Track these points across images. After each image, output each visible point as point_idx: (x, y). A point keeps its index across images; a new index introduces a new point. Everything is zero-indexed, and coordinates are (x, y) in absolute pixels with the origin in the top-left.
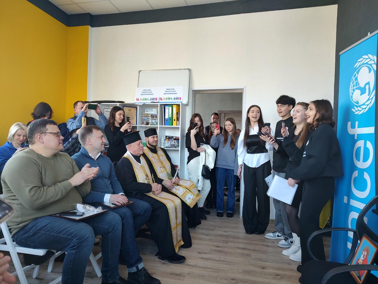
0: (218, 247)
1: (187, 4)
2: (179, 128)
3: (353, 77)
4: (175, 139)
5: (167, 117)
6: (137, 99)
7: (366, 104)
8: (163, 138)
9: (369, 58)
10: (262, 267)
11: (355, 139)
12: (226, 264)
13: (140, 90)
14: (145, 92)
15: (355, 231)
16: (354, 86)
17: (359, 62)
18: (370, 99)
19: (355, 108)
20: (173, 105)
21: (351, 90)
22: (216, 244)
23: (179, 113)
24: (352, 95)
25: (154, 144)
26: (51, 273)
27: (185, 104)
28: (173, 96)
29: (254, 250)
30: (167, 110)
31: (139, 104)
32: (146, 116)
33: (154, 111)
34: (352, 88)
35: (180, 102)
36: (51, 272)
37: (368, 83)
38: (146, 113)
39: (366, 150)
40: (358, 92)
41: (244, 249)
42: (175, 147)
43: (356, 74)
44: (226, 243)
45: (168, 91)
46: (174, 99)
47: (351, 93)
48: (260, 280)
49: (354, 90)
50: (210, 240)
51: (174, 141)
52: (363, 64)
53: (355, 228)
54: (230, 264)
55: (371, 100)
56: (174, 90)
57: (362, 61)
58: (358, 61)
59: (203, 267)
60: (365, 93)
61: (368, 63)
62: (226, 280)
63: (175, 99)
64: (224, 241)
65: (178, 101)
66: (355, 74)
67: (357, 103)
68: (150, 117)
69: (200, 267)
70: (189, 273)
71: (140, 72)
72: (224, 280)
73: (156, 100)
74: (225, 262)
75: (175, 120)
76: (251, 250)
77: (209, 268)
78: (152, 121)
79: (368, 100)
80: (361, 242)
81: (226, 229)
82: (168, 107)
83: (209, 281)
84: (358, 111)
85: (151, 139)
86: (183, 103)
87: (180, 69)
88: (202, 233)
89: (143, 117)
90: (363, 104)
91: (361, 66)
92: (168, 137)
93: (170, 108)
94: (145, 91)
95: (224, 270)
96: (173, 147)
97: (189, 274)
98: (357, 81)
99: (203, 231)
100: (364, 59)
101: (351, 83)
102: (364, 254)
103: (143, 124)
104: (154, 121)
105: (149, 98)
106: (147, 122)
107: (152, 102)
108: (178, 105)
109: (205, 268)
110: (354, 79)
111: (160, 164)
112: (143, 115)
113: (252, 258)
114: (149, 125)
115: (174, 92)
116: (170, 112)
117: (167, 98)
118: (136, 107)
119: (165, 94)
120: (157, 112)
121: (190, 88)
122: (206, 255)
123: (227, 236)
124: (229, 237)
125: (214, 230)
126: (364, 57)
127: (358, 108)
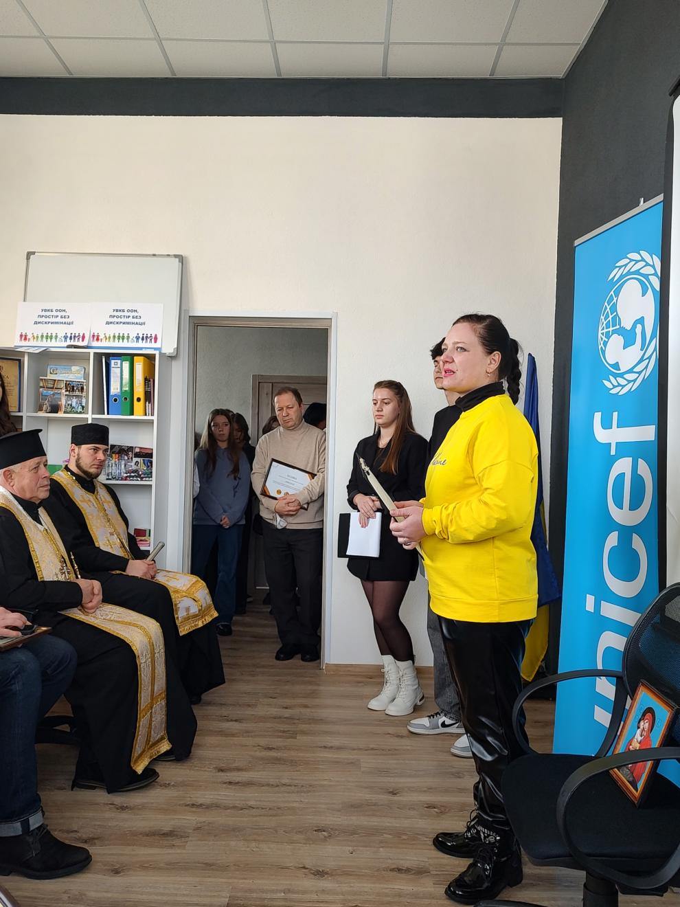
3: (606, 304)
4: (137, 455)
5: (115, 389)
6: (21, 336)
7: (636, 370)
9: (643, 260)
10: (391, 790)
11: (612, 454)
12: (298, 792)
13: (32, 310)
14: (46, 316)
16: (608, 326)
17: (620, 267)
18: (643, 359)
20: (133, 355)
21: (603, 334)
23: (152, 380)
24: (604, 348)
27: (168, 354)
28: (133, 331)
29: (366, 750)
30: (115, 372)
31: (30, 351)
32: (51, 386)
33: (74, 374)
34: (603, 329)
37: (641, 321)
38: (50, 377)
40: (617, 340)
43: (614, 296)
44: (291, 737)
45: (117, 316)
46: (138, 338)
47: (602, 343)
49: (608, 336)
50: (246, 732)
51: (135, 460)
52: (629, 273)
54: (310, 791)
55: (648, 360)
57: (626, 265)
58: (617, 265)
59: (234, 807)
60: (632, 344)
61: (640, 271)
63: (140, 340)
64: (284, 732)
65: (148, 345)
66: (611, 295)
67: (616, 366)
68: (64, 391)
69: (226, 808)
71: (32, 256)
73: (83, 340)
74: (293, 788)
78: (70, 402)
79: (640, 361)
82: (119, 361)
84: (617, 386)
86: (163, 351)
87: (154, 255)
89: (41, 389)
90: (631, 371)
91: (623, 279)
93: (126, 365)
94: (48, 314)
95: (293, 808)
96: (133, 477)
98: (615, 313)
100: (631, 260)
101: (602, 318)
103: (41, 410)
104: (74, 402)
105: (61, 335)
106: (54, 403)
107: (69, 347)
108: (150, 358)
109: (242, 809)
110: (608, 308)
112: (41, 385)
114: (60, 415)
115: (135, 320)
116: (124, 377)
117: (114, 337)
118: (19, 360)
119: (108, 323)
120: (86, 376)
121: (183, 308)
122: (241, 773)
123: (290, 720)
124: (297, 721)
126: (630, 256)
127: (617, 378)
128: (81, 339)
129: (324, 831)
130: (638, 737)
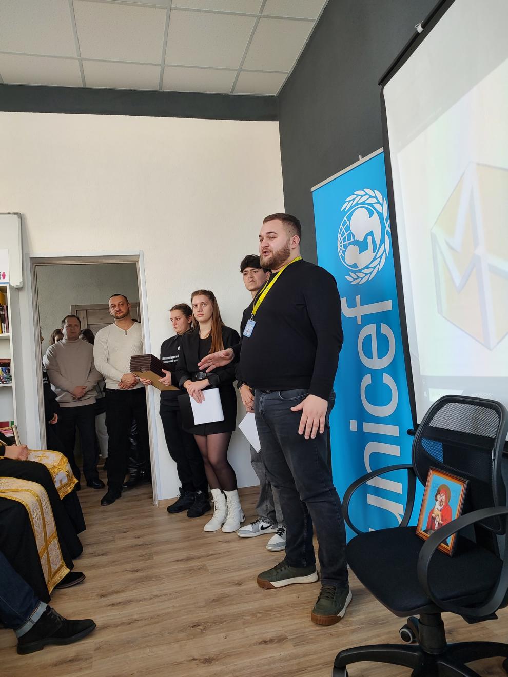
0: (137, 571)
2: (7, 339)
3: (341, 226)
7: (370, 266)
9: (367, 194)
10: (236, 582)
12: (168, 600)
15: (412, 466)
16: (345, 241)
17: (349, 201)
18: (377, 257)
19: (350, 274)
21: (341, 246)
22: (129, 567)
23: (5, 306)
24: (343, 255)
27: (15, 287)
34: (341, 243)
35: (5, 283)
37: (371, 234)
39: (382, 338)
40: (353, 249)
41: (188, 559)
43: (347, 220)
44: (149, 559)
47: (341, 252)
48: (244, 609)
49: (345, 247)
50: (114, 561)
52: (357, 204)
54: (176, 598)
55: (380, 258)
57: (354, 199)
58: (347, 200)
59: (123, 624)
60: (367, 249)
61: (366, 202)
62: (181, 631)
64: (142, 556)
66: (345, 220)
67: (355, 265)
69: (116, 626)
70: (98, 646)
72: (178, 633)
74: (164, 597)
76: (203, 557)
77: (136, 620)
79: (374, 259)
81: (138, 533)
83: (148, 646)
84: (356, 279)
86: (12, 285)
88: (90, 554)
90: (367, 267)
91: (353, 209)
95: (168, 613)
97: (98, 648)
98: (349, 231)
100: (358, 196)
101: (340, 235)
109: (130, 623)
110: (343, 228)
113: (210, 571)
122: (118, 595)
123: (143, 545)
124: (149, 546)
125: (114, 540)
126: (357, 193)
127: (357, 274)
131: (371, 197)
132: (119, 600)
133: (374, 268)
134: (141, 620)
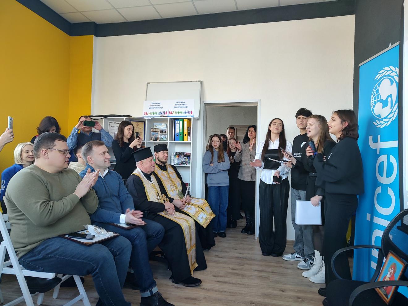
0: (234, 270)
1: (198, 13)
2: (190, 144)
3: (374, 90)
4: (185, 156)
5: (177, 132)
6: (145, 113)
7: (389, 117)
8: (172, 155)
9: (391, 70)
10: (282, 290)
11: (378, 153)
12: (244, 287)
13: (148, 104)
14: (153, 106)
15: (381, 248)
16: (375, 99)
17: (380, 74)
18: (392, 112)
19: (377, 120)
20: (183, 119)
21: (372, 102)
22: (231, 266)
23: (190, 128)
24: (373, 108)
25: (164, 160)
26: (57, 300)
27: (196, 118)
28: (184, 110)
29: (272, 273)
30: (177, 125)
31: (148, 118)
32: (155, 131)
33: (163, 126)
34: (373, 100)
35: (191, 116)
36: (57, 298)
37: (390, 96)
38: (155, 127)
39: (390, 165)
40: (379, 105)
41: (262, 271)
42: (186, 163)
43: (378, 86)
44: (242, 265)
45: (178, 105)
46: (185, 112)
47: (372, 106)
48: (280, 303)
49: (375, 103)
50: (225, 262)
51: (184, 157)
52: (384, 76)
53: (380, 245)
54: (248, 287)
56: (184, 104)
57: (383, 73)
59: (219, 291)
60: (387, 106)
61: (390, 75)
62: (244, 303)
63: (186, 113)
64: (239, 263)
65: (189, 115)
66: (376, 86)
67: (379, 116)
68: (159, 132)
69: (216, 291)
71: (149, 84)
72: (243, 303)
73: (166, 114)
74: (242, 285)
75: (185, 135)
76: (269, 272)
77: (225, 292)
78: (161, 137)
80: (387, 259)
81: (241, 251)
82: (178, 121)
84: (379, 124)
85: (161, 154)
86: (194, 117)
87: (191, 81)
88: (216, 256)
89: (152, 132)
90: (386, 118)
91: (381, 79)
92: (178, 154)
93: (181, 122)
95: (242, 294)
96: (183, 164)
97: (205, 298)
98: (378, 93)
99: (217, 254)
100: (385, 70)
101: (372, 95)
102: (390, 271)
103: (151, 140)
104: (163, 136)
105: (158, 112)
106: (156, 137)
107: (161, 116)
108: (189, 120)
109: (222, 292)
110: (375, 91)
111: (170, 182)
112: (152, 130)
113: (270, 280)
114: (158, 141)
115: (184, 106)
116: (180, 127)
117: (177, 112)
118: (144, 122)
119: (175, 107)
120: (167, 127)
121: (201, 101)
122: (222, 278)
123: (242, 258)
124: (245, 259)
125: (229, 252)
126: (386, 68)
127: (380, 121)
128: (165, 114)
129: (254, 304)
130: (389, 276)
131: (393, 71)
132: (221, 280)
133: (390, 118)
134: (228, 292)
